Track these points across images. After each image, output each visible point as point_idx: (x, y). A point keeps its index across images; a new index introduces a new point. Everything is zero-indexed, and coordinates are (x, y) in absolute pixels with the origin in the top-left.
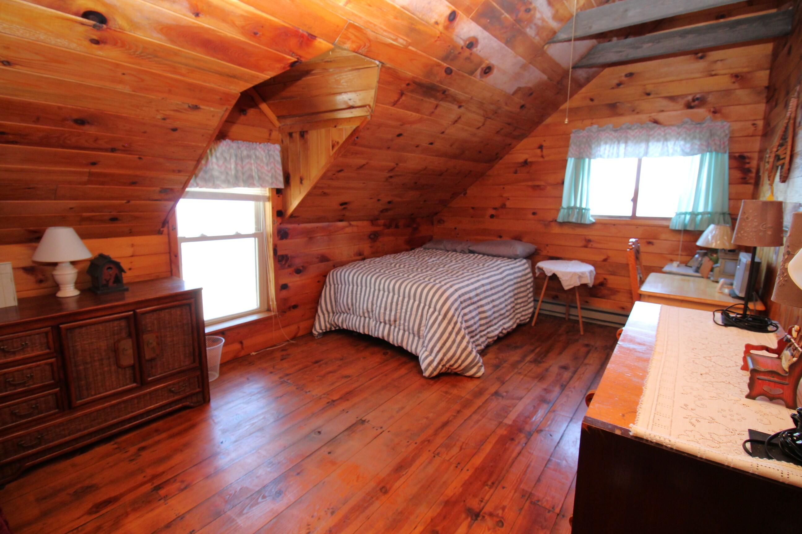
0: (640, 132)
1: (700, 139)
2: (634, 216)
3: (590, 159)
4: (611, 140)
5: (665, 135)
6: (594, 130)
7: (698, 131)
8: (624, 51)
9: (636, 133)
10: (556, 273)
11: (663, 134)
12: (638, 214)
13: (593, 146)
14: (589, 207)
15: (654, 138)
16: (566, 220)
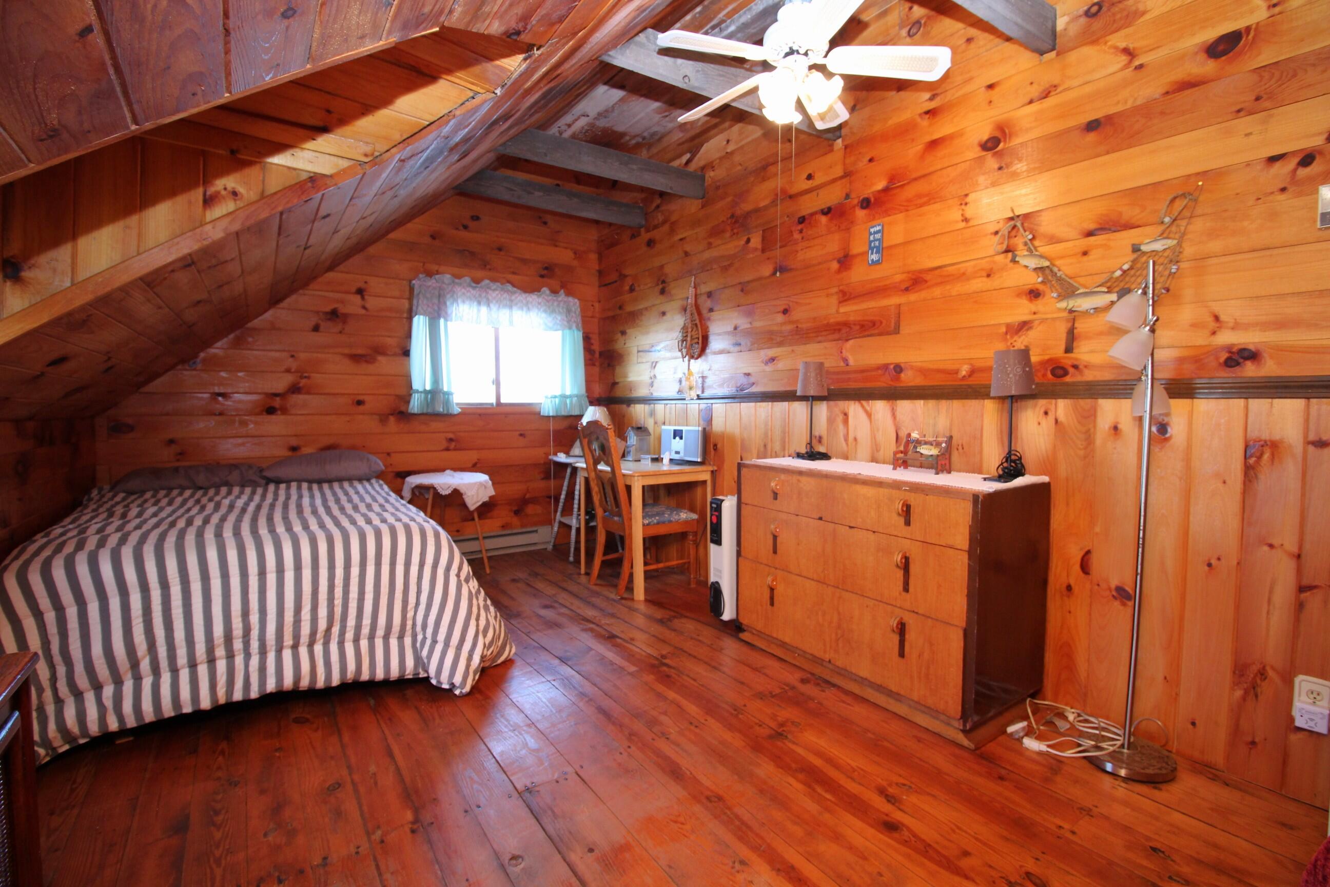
0: (501, 295)
1: (560, 312)
2: (499, 403)
3: (446, 320)
4: (471, 299)
5: (527, 303)
6: (446, 281)
7: (555, 304)
8: (515, 191)
9: (497, 295)
10: (458, 488)
11: (524, 301)
12: (503, 401)
13: (448, 303)
14: (453, 390)
15: (516, 304)
16: (425, 411)
